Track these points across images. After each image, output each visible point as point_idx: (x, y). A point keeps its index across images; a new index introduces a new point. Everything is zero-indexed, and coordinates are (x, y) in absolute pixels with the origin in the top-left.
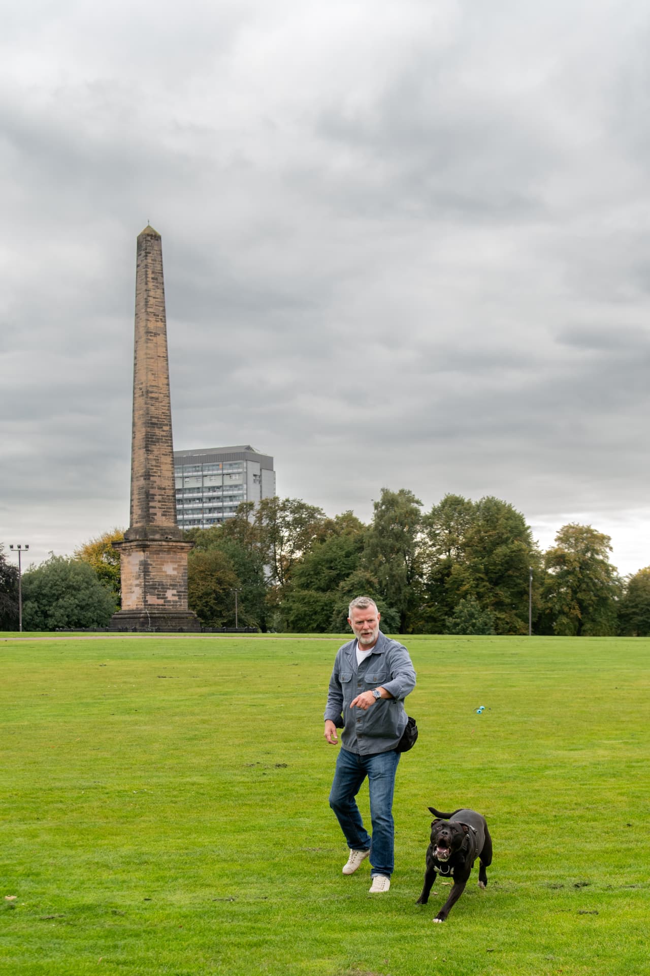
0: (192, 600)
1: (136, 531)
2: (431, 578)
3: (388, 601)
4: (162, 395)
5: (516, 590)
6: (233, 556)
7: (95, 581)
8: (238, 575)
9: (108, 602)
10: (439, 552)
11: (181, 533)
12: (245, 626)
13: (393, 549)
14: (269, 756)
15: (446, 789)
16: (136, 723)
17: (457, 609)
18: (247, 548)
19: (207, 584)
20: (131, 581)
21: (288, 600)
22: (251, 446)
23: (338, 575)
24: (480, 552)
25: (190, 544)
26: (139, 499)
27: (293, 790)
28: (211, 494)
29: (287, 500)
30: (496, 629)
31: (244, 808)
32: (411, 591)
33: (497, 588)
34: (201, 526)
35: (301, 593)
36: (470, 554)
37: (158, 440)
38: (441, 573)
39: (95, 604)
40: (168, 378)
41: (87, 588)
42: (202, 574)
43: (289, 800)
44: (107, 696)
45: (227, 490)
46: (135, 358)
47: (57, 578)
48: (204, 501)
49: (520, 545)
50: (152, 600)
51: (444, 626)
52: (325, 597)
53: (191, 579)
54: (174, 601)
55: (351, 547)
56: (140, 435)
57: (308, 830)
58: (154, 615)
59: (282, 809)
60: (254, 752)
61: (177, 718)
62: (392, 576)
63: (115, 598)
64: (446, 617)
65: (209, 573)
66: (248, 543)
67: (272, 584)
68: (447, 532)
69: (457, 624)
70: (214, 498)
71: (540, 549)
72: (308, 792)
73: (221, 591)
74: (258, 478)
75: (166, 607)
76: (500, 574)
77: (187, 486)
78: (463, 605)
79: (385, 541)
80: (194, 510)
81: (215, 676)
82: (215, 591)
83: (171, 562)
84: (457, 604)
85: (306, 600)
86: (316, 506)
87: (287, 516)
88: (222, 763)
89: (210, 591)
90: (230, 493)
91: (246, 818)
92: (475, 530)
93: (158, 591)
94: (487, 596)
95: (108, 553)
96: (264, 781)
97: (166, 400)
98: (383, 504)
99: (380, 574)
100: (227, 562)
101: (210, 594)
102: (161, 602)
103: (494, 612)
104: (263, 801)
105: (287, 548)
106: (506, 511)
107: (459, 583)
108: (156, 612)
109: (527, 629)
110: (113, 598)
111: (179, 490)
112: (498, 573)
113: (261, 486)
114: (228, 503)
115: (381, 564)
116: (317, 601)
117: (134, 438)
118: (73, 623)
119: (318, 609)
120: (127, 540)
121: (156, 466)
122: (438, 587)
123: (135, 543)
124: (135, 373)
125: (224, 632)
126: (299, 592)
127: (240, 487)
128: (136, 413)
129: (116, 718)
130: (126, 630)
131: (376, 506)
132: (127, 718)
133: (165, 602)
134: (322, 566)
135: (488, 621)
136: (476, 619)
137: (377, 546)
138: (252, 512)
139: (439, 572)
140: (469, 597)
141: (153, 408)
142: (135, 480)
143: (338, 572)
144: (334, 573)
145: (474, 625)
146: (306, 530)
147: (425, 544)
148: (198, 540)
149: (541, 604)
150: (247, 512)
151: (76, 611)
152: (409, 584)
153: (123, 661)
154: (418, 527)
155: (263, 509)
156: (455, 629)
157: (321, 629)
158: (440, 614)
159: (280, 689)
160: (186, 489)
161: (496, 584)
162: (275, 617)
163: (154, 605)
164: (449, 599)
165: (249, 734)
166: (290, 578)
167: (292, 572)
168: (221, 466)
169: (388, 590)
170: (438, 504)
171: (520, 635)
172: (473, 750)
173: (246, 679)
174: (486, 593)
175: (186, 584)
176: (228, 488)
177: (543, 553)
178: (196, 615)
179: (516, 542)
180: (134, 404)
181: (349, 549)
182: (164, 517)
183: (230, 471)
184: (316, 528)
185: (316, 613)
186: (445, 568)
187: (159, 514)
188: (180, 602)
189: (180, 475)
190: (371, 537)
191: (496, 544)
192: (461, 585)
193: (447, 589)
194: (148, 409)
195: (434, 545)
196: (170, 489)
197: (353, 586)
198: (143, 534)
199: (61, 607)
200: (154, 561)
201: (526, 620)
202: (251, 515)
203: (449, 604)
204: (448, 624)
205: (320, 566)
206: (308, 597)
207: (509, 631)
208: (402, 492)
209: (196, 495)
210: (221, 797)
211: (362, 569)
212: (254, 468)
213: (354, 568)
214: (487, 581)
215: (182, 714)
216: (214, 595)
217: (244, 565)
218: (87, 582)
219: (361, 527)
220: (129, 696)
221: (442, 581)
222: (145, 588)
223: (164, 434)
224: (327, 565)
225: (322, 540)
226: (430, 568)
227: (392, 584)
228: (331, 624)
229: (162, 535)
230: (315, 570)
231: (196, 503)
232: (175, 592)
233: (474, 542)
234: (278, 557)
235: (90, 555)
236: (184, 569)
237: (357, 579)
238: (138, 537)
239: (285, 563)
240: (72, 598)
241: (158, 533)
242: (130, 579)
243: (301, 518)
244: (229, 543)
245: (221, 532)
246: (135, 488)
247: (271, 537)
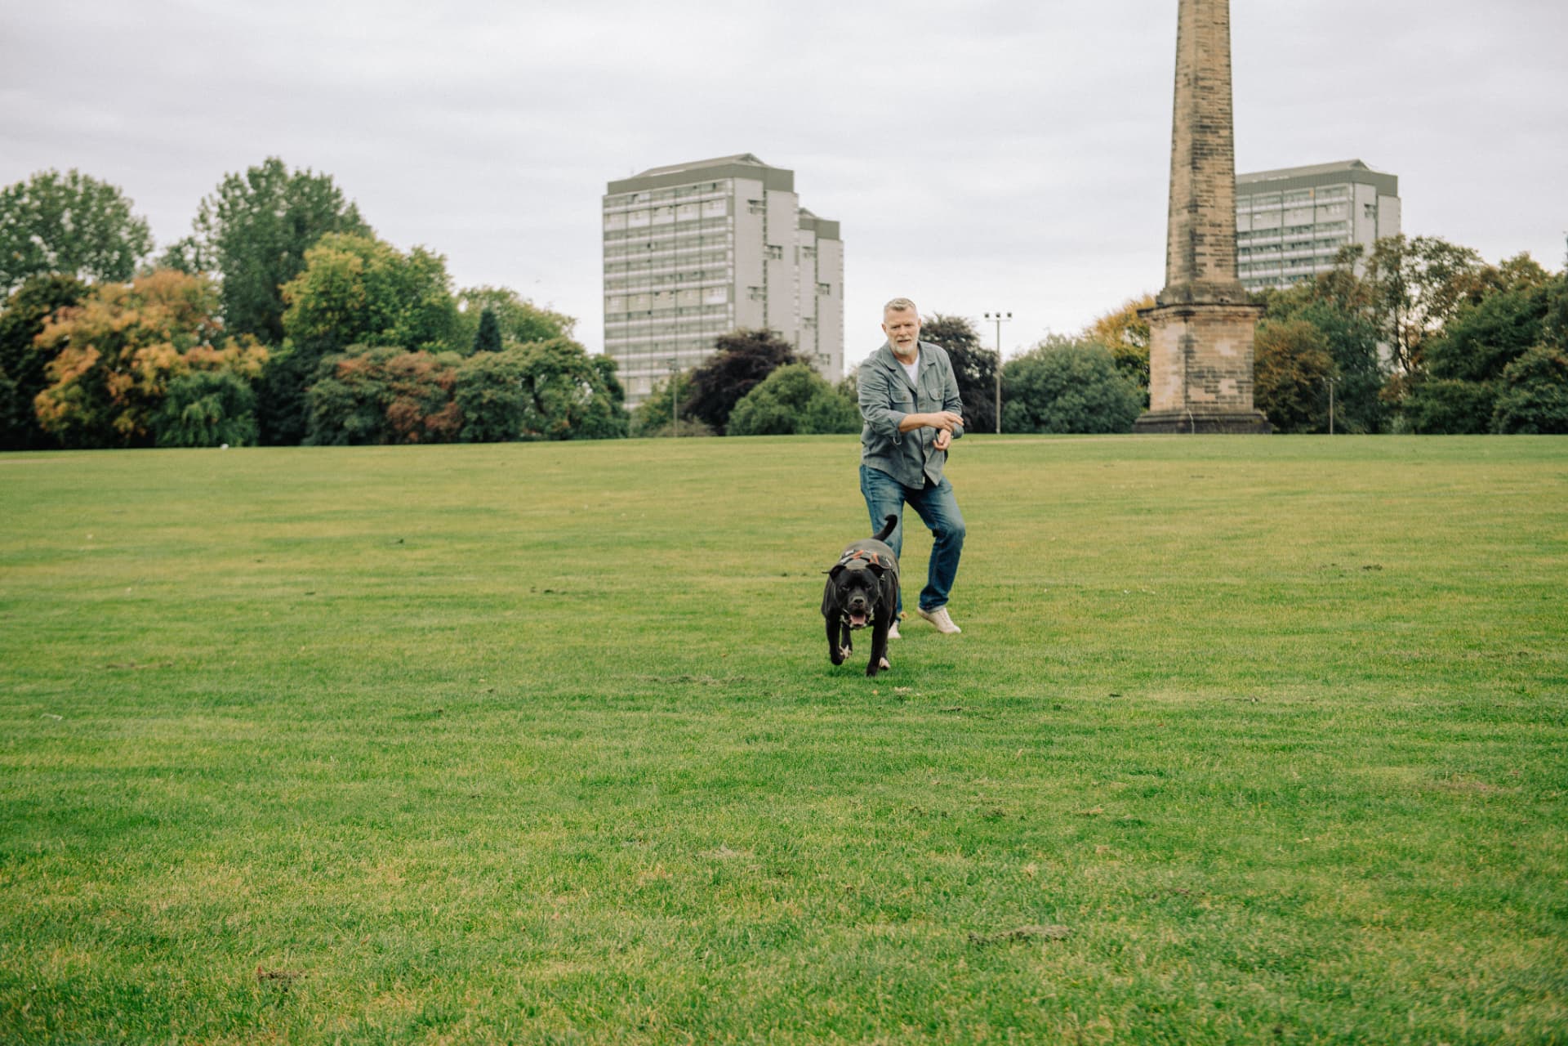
0: (1262, 396)
1: (1175, 291)
4: (1219, 83)
6: (1328, 329)
7: (1112, 370)
8: (1335, 358)
9: (1130, 400)
11: (1246, 295)
14: (1353, 557)
18: (1351, 316)
19: (1285, 372)
20: (1166, 368)
21: (1417, 396)
22: (1362, 160)
23: (1502, 353)
25: (1259, 309)
26: (1180, 242)
28: (1295, 237)
29: (1419, 240)
34: (1277, 286)
35: (1438, 384)
37: (1211, 152)
39: (1112, 405)
40: (1229, 56)
41: (1099, 381)
42: (1278, 358)
45: (1321, 231)
46: (1179, 28)
47: (1055, 366)
48: (1284, 247)
50: (1197, 394)
52: (1479, 389)
53: (1259, 366)
54: (1231, 397)
55: (1526, 311)
56: (1184, 147)
58: (1200, 418)
60: (1328, 553)
63: (1142, 396)
65: (1288, 356)
66: (1352, 308)
67: (1390, 372)
70: (1300, 244)
73: (1307, 383)
74: (1372, 210)
75: (1219, 405)
77: (1256, 227)
80: (1267, 263)
82: (1297, 383)
83: (1230, 336)
85: (1447, 395)
86: (1466, 247)
87: (1418, 264)
89: (1289, 383)
90: (1326, 234)
93: (1207, 382)
95: (1132, 328)
97: (1225, 89)
100: (1317, 337)
101: (1289, 388)
102: (1211, 397)
105: (1417, 314)
108: (1203, 413)
110: (1138, 394)
111: (1245, 233)
113: (1377, 223)
114: (1322, 251)
116: (1467, 396)
117: (1174, 150)
119: (1468, 408)
120: (1161, 306)
121: (1207, 191)
123: (1173, 309)
124: (1178, 50)
126: (1435, 382)
127: (1343, 225)
128: (1179, 112)
133: (1217, 398)
134: (1475, 340)
138: (1359, 260)
141: (1204, 103)
142: (1174, 213)
143: (1503, 349)
144: (1494, 351)
146: (1449, 285)
148: (1272, 306)
150: (1352, 260)
151: (1082, 415)
155: (1378, 254)
160: (1255, 232)
162: (1395, 419)
163: (1200, 403)
166: (1421, 361)
167: (1424, 351)
168: (1312, 195)
175: (1251, 369)
176: (1322, 228)
178: (1265, 417)
180: (1175, 98)
181: (1523, 312)
182: (1218, 269)
183: (1327, 201)
184: (1465, 281)
187: (1211, 264)
188: (1241, 398)
189: (1248, 210)
190: (1560, 292)
194: (1196, 105)
196: (1228, 226)
197: (1527, 371)
198: (1185, 295)
199: (1059, 409)
200: (1201, 336)
202: (1358, 266)
205: (1471, 341)
206: (1450, 389)
209: (1271, 240)
211: (1545, 344)
212: (1366, 193)
213: (1531, 342)
216: (1296, 389)
217: (1345, 342)
218: (1100, 372)
219: (1544, 276)
222: (1186, 376)
223: (1221, 141)
224: (1485, 339)
225: (1476, 299)
228: (1491, 422)
229: (1215, 296)
230: (1462, 348)
231: (1271, 252)
232: (1233, 382)
234: (1402, 329)
235: (1105, 332)
236: (1249, 347)
237: (1534, 359)
238: (1177, 300)
239: (1411, 339)
240: (1077, 396)
241: (1208, 292)
242: (1163, 365)
243: (1441, 267)
244: (1322, 309)
245: (1308, 293)
246: (1174, 226)
247: (1391, 297)
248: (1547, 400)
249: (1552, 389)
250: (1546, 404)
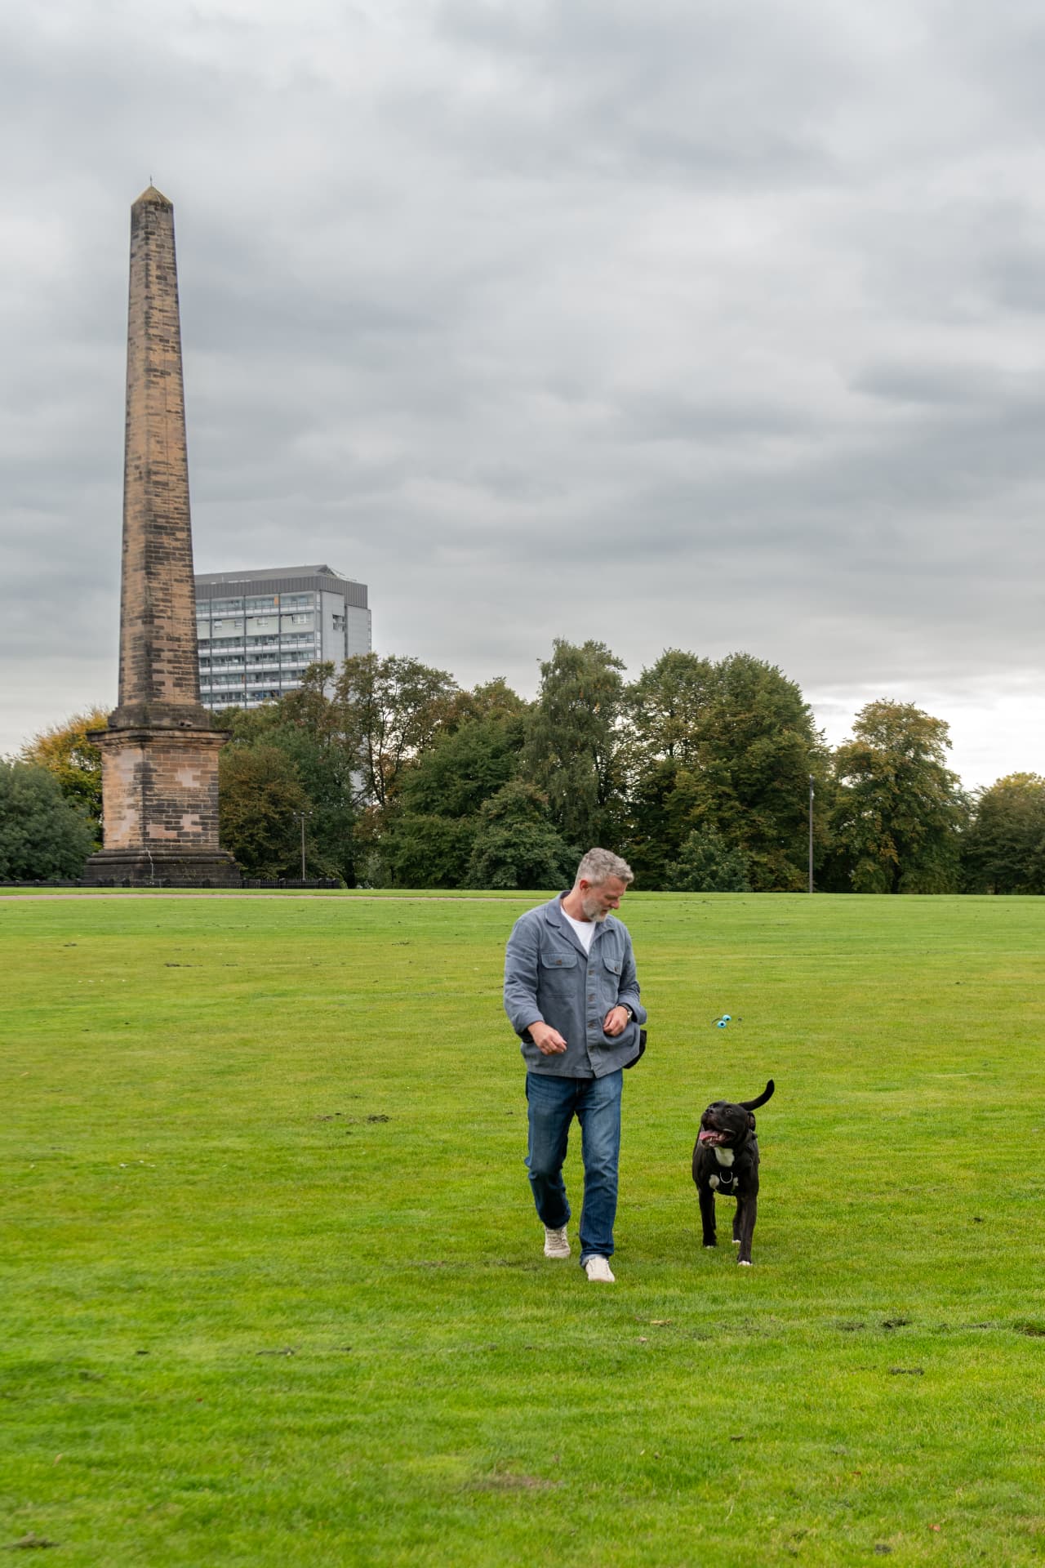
0: (227, 831)
1: (129, 712)
2: (639, 794)
3: (566, 834)
4: (174, 478)
5: (786, 814)
6: (297, 756)
7: (57, 799)
8: (306, 789)
9: (80, 834)
10: (655, 749)
11: (208, 716)
12: (319, 876)
13: (573, 743)
14: (357, 1101)
15: (664, 1158)
16: (127, 1045)
17: (685, 847)
18: (321, 742)
19: (252, 803)
20: (121, 800)
21: (393, 832)
22: (329, 567)
23: (480, 788)
24: (724, 748)
25: (223, 735)
26: (134, 657)
27: (397, 1161)
28: (258, 649)
29: (392, 660)
30: (752, 882)
31: (313, 1192)
32: (606, 816)
33: (754, 811)
34: (242, 704)
35: (415, 820)
36: (708, 752)
37: (167, 556)
38: (657, 785)
39: (58, 839)
40: (184, 449)
41: (44, 811)
42: (245, 787)
43: (391, 1178)
44: (77, 999)
45: (288, 642)
46: (128, 414)
48: (248, 660)
49: (793, 737)
50: (156, 831)
51: (662, 876)
52: (457, 826)
53: (225, 796)
54: (195, 834)
55: (502, 742)
56: (137, 547)
57: (423, 1231)
58: (161, 858)
59: (379, 1194)
60: (330, 1095)
61: (198, 1037)
62: (572, 791)
63: (93, 829)
64: (667, 861)
65: (256, 786)
66: (322, 733)
67: (365, 805)
68: (667, 714)
69: (684, 874)
70: (265, 656)
71: (827, 744)
72: (424, 1165)
73: (277, 816)
74: (341, 622)
75: (181, 844)
76: (759, 787)
77: (217, 635)
78: (695, 841)
79: (560, 730)
80: (230, 677)
81: (265, 964)
82: (266, 816)
83: (191, 766)
84: (685, 838)
85: (424, 833)
86: (440, 670)
87: (391, 687)
88: (275, 1114)
89: (257, 816)
90: (293, 647)
91: (316, 1209)
92: (715, 711)
93: (167, 817)
94: (735, 824)
95: (81, 750)
96: (349, 1146)
97: (182, 486)
98: (556, 667)
99: (552, 786)
100: (286, 766)
101: (257, 821)
102: (173, 834)
103: (748, 853)
104: (345, 1179)
105: (391, 742)
106: (768, 679)
107: (688, 803)
108: (163, 852)
109: (806, 881)
110: (89, 828)
111: (204, 642)
112: (754, 785)
113: (346, 636)
114: (288, 665)
115: (553, 769)
116: (444, 834)
117: (125, 551)
118: (18, 872)
119: (445, 847)
120: (114, 729)
121: (164, 600)
122: (651, 808)
123: (127, 734)
124: (127, 439)
125: (281, 887)
126: (412, 818)
127: (310, 637)
128: (130, 508)
129: (92, 1036)
130: (110, 884)
131: (545, 670)
132: (111, 1036)
133: (179, 835)
134: (452, 773)
135: (738, 867)
136: (717, 864)
137: (547, 738)
138: (329, 680)
139: (653, 783)
140: (705, 826)
141: (158, 500)
142: (127, 624)
143: (480, 783)
144: (472, 785)
145: (713, 875)
146: (425, 710)
147: (629, 734)
148: (237, 730)
149: (829, 839)
150: (322, 679)
151: (24, 851)
152: (603, 803)
153: (107, 937)
154: (617, 706)
155: (349, 674)
156: (681, 881)
157: (450, 883)
158: (655, 855)
159: (377, 987)
160: (215, 640)
161: (752, 804)
162: (370, 861)
163: (160, 840)
164: (670, 831)
165: (324, 1063)
166: (396, 794)
167: (401, 784)
168: (276, 600)
169: (565, 814)
170: (651, 666)
171: (794, 891)
172: (709, 1090)
173: (318, 968)
174: (734, 820)
175: (217, 803)
176: (289, 639)
177: (833, 750)
178: (233, 858)
179: (786, 732)
180: (125, 493)
181: (499, 744)
182: (178, 689)
183: (293, 609)
184: (440, 707)
185: (441, 854)
186: (665, 777)
187: (169, 683)
188: (206, 835)
189: (207, 615)
190: (536, 724)
191: (751, 736)
192: (692, 806)
193: (668, 813)
194: (149, 502)
195: (644, 737)
196: (187, 641)
197: (505, 808)
198: (141, 717)
200: (160, 765)
201: (803, 867)
202: (328, 686)
203: (672, 839)
204: (669, 873)
205: (448, 774)
206: (427, 826)
207: (775, 885)
208: (589, 646)
209: (233, 650)
210: (273, 1173)
211: (521, 779)
212: (334, 604)
213: (507, 776)
214: (736, 799)
215: (208, 1029)
216: (264, 824)
217: (316, 771)
218: (43, 801)
219: (519, 705)
220: (115, 997)
221: (658, 798)
222: (144, 810)
223: (178, 544)
224: (461, 772)
225: (452, 728)
226: (637, 777)
227: (574, 803)
228: (467, 873)
229: (174, 719)
230: (438, 781)
231: (233, 664)
233: (715, 732)
234: (375, 757)
235: (49, 753)
236: (212, 779)
237: (512, 795)
238: (132, 723)
239: (387, 768)
240: (18, 829)
241: (167, 715)
242: (118, 797)
243: (415, 691)
244: (291, 733)
245: (276, 715)
246: (127, 638)
247: (363, 723)
248: (526, 840)
249: (529, 827)
250: (524, 843)
